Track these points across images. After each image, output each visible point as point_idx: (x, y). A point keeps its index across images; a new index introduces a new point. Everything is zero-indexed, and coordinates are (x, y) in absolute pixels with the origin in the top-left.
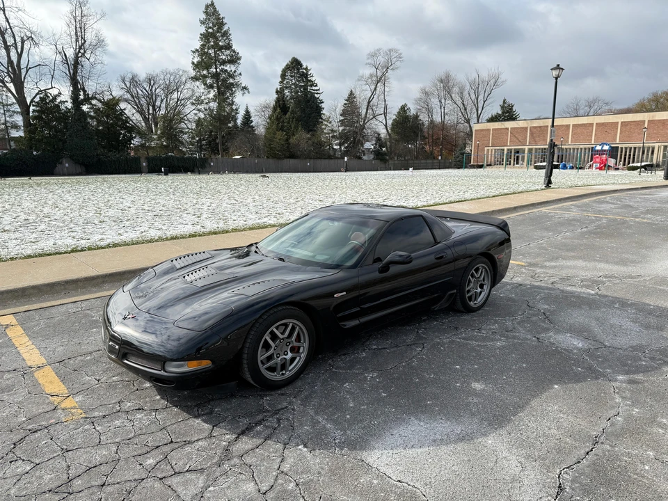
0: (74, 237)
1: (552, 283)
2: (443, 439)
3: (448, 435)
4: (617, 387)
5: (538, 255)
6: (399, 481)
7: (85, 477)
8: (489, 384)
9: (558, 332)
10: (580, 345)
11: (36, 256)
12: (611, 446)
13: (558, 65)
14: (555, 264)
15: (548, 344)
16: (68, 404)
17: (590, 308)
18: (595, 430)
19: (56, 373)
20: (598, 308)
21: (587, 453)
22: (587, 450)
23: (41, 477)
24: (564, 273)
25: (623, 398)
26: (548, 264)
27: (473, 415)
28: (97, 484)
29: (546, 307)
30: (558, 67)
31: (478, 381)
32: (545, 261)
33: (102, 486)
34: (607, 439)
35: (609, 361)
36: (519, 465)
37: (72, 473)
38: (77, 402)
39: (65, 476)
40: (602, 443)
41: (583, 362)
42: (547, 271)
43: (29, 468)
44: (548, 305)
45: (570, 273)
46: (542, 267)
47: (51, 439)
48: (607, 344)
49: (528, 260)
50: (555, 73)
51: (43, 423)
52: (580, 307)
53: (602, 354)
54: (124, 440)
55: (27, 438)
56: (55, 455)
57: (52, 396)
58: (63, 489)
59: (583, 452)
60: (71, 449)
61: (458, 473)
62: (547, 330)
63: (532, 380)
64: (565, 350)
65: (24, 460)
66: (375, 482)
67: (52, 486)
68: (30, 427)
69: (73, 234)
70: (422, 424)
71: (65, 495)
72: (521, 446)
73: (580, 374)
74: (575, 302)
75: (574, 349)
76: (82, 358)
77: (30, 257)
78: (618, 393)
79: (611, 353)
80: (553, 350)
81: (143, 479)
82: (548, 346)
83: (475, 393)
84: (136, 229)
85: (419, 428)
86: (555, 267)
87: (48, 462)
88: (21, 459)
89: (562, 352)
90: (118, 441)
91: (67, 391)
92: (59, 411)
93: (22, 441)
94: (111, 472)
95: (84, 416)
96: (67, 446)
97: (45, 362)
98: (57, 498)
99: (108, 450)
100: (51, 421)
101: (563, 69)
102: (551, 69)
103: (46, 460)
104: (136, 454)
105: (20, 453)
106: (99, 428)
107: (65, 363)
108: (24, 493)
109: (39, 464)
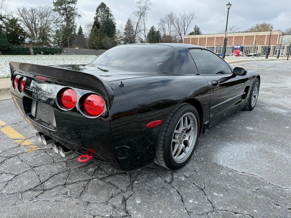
2: (250, 152)
3: (251, 150)
6: (243, 173)
7: (52, 180)
8: (255, 127)
9: (269, 107)
13: (229, 3)
16: (26, 143)
19: (14, 129)
23: (22, 182)
27: (257, 140)
28: (61, 184)
33: (65, 185)
37: (42, 179)
38: (32, 142)
39: (38, 181)
43: (11, 178)
47: (22, 161)
50: (229, 6)
51: (13, 153)
54: (69, 160)
55: (5, 161)
56: (27, 169)
57: (15, 140)
58: (39, 188)
60: (36, 166)
61: (271, 167)
62: (264, 106)
63: (274, 125)
64: (278, 113)
65: (6, 173)
66: (230, 174)
67: (30, 187)
68: (6, 155)
70: (234, 145)
71: (42, 192)
75: (283, 113)
81: (90, 180)
82: (269, 112)
85: (234, 147)
87: (24, 174)
88: (4, 173)
90: (66, 160)
91: (24, 137)
92: (22, 147)
93: (2, 163)
94: (68, 177)
95: (39, 149)
96: (33, 164)
97: (6, 124)
98: (36, 194)
99: (61, 165)
100: (18, 152)
101: (231, 5)
102: (227, 5)
103: (22, 172)
104: (80, 166)
105: (3, 169)
106: (50, 155)
107: (18, 124)
108: (12, 192)
109: (18, 175)
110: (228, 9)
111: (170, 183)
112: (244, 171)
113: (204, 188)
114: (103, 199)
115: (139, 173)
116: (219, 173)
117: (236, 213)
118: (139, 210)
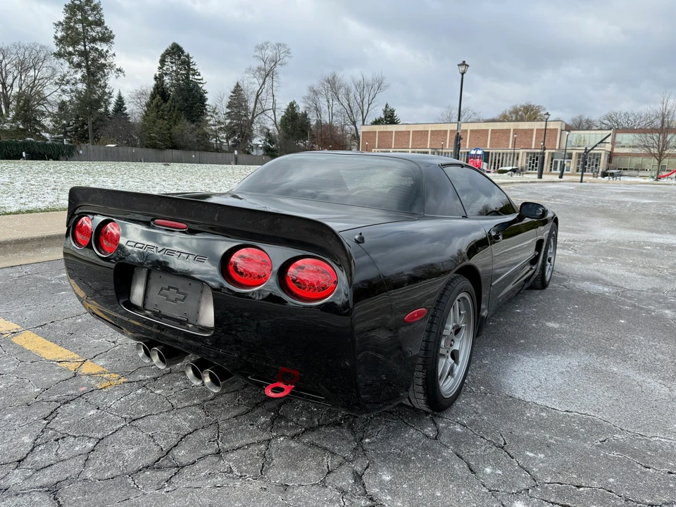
2: (568, 371)
3: (569, 367)
6: (568, 411)
7: (186, 446)
8: (561, 323)
9: (575, 280)
10: (606, 290)
13: (464, 62)
16: (88, 368)
19: (45, 338)
23: (120, 453)
27: (574, 348)
28: (209, 452)
30: (464, 64)
33: (219, 453)
35: (644, 300)
37: (163, 444)
38: (102, 366)
39: (156, 448)
41: (623, 302)
43: (91, 445)
47: (98, 409)
48: (627, 288)
50: (463, 68)
51: (71, 392)
53: (632, 295)
54: (204, 401)
55: (59, 410)
56: (119, 426)
57: (60, 362)
58: (165, 462)
60: (136, 416)
61: (615, 398)
63: (596, 317)
64: (597, 293)
65: (75, 437)
66: (544, 414)
67: (144, 462)
68: (55, 397)
70: (534, 359)
71: (174, 470)
72: (647, 370)
75: (605, 293)
76: (71, 320)
79: (637, 294)
81: (270, 440)
82: (580, 291)
85: (536, 364)
87: (115, 436)
88: (69, 435)
90: (198, 403)
91: (77, 356)
92: (83, 377)
93: (54, 415)
94: (218, 437)
95: (125, 380)
96: (127, 414)
97: (19, 327)
98: (166, 475)
99: (193, 413)
100: (81, 389)
101: (468, 66)
102: (458, 65)
103: (110, 433)
104: (235, 414)
105: (63, 428)
106: (158, 392)
107: (50, 328)
108: (108, 474)
109: (103, 438)
110: (463, 74)
111: (436, 439)
112: (568, 409)
113: (505, 444)
114: (313, 476)
115: (367, 423)
116: (522, 414)
117: (578, 487)
118: (394, 493)
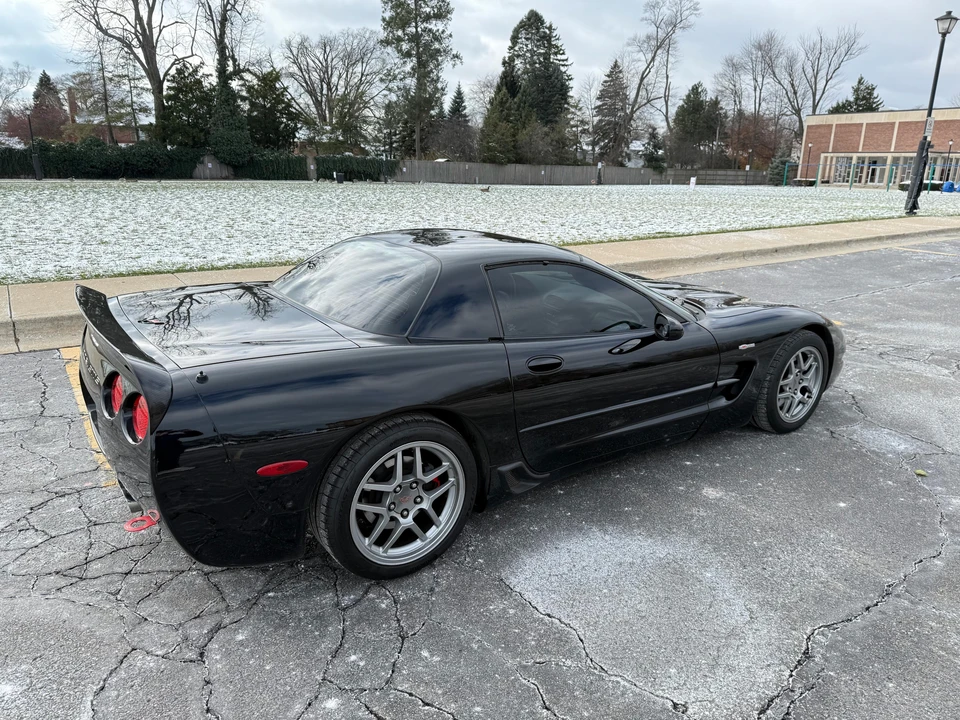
0: (187, 255)
1: (881, 354)
2: (633, 563)
3: (643, 558)
4: (947, 515)
5: (868, 312)
6: (549, 615)
7: (109, 560)
8: (732, 491)
9: (869, 425)
10: (902, 447)
11: (129, 275)
12: (912, 602)
13: (950, 13)
14: (892, 326)
15: (847, 442)
17: (935, 394)
18: (889, 576)
20: (948, 395)
21: (868, 609)
22: (868, 603)
23: (51, 554)
24: (903, 341)
25: (953, 531)
26: (879, 325)
27: (693, 533)
28: (120, 570)
29: (859, 387)
30: (949, 16)
31: (713, 485)
32: (878, 321)
33: (126, 574)
34: (907, 591)
35: (944, 475)
36: (747, 613)
37: (93, 553)
39: (83, 556)
40: (898, 596)
41: (899, 473)
42: (877, 336)
43: (40, 541)
44: (864, 385)
45: (914, 340)
46: (869, 329)
47: (80, 507)
48: (948, 449)
49: (849, 319)
50: (945, 25)
51: (76, 486)
52: (918, 391)
53: (936, 463)
55: (49, 503)
56: (78, 528)
57: (98, 452)
58: (76, 572)
59: (860, 605)
60: (101, 522)
61: (643, 614)
62: (853, 421)
63: (805, 492)
64: (873, 452)
65: (37, 530)
66: (512, 611)
67: (61, 567)
68: (58, 489)
69: (186, 250)
70: (607, 537)
71: (74, 580)
72: (760, 587)
73: (888, 489)
74: (911, 384)
75: (889, 452)
77: (121, 275)
78: (946, 523)
79: (951, 463)
80: (853, 451)
81: (183, 572)
82: (845, 445)
83: (707, 504)
84: (272, 248)
85: (602, 544)
86: (891, 330)
87: (66, 537)
88: (34, 528)
89: (866, 455)
93: (42, 506)
94: (144, 557)
96: (97, 517)
98: (63, 582)
100: (86, 485)
101: (957, 19)
102: (937, 20)
103: (65, 533)
105: (36, 520)
108: (23, 572)
109: (54, 537)
110: (944, 35)
111: (344, 610)
112: (554, 612)
113: (414, 634)
114: (178, 616)
115: (297, 576)
116: (485, 605)
117: (426, 704)
118: (228, 654)
